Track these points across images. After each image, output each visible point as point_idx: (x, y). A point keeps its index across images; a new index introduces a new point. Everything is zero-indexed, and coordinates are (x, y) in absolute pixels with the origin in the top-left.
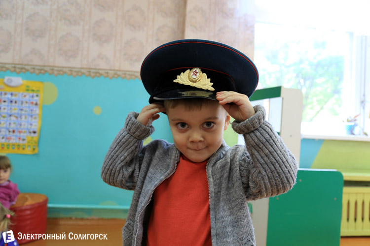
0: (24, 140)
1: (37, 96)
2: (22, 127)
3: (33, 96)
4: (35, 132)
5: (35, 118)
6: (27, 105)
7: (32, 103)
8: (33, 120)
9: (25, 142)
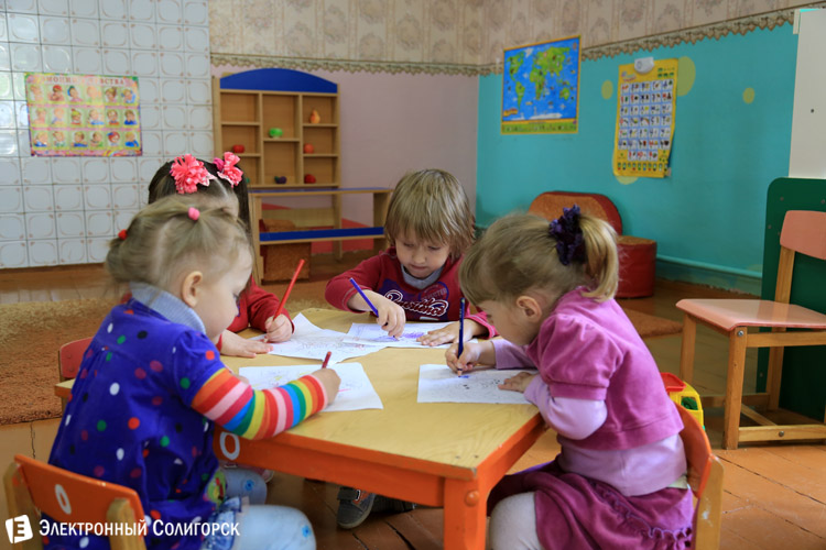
0: (655, 156)
1: (671, 83)
2: (654, 135)
3: (665, 85)
4: (667, 143)
5: (668, 121)
6: (659, 99)
7: (664, 96)
8: (666, 123)
9: (656, 159)
